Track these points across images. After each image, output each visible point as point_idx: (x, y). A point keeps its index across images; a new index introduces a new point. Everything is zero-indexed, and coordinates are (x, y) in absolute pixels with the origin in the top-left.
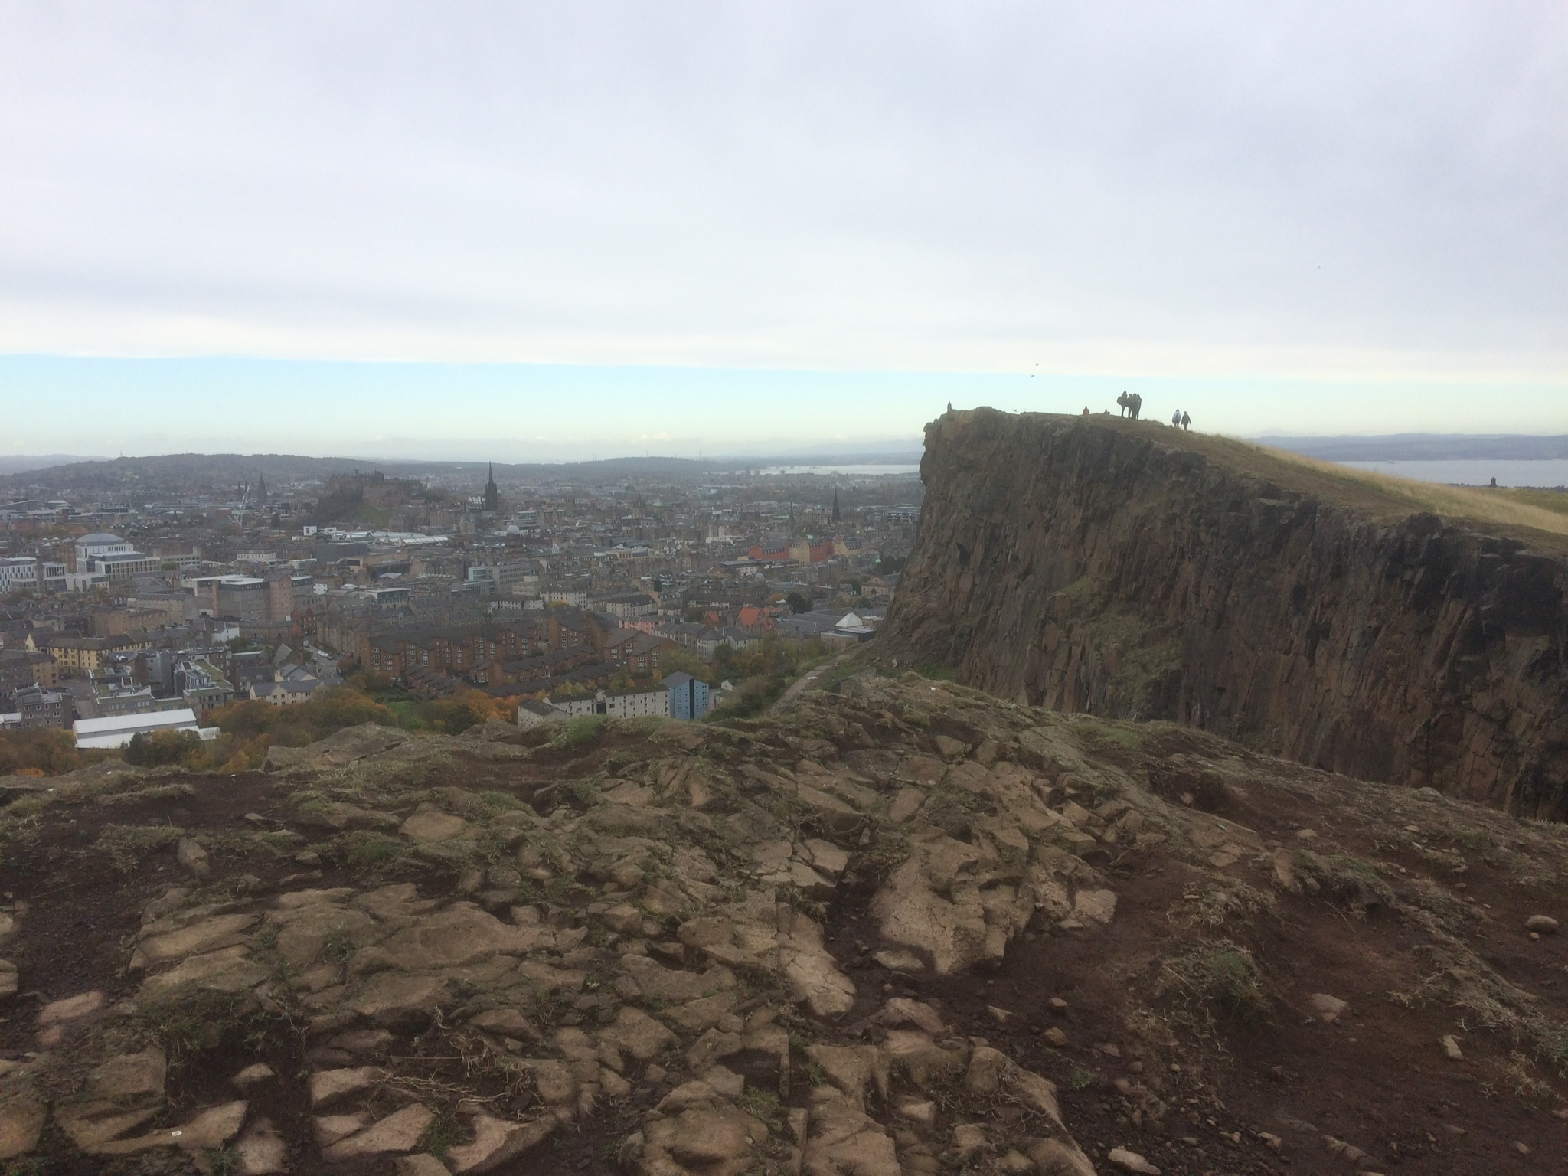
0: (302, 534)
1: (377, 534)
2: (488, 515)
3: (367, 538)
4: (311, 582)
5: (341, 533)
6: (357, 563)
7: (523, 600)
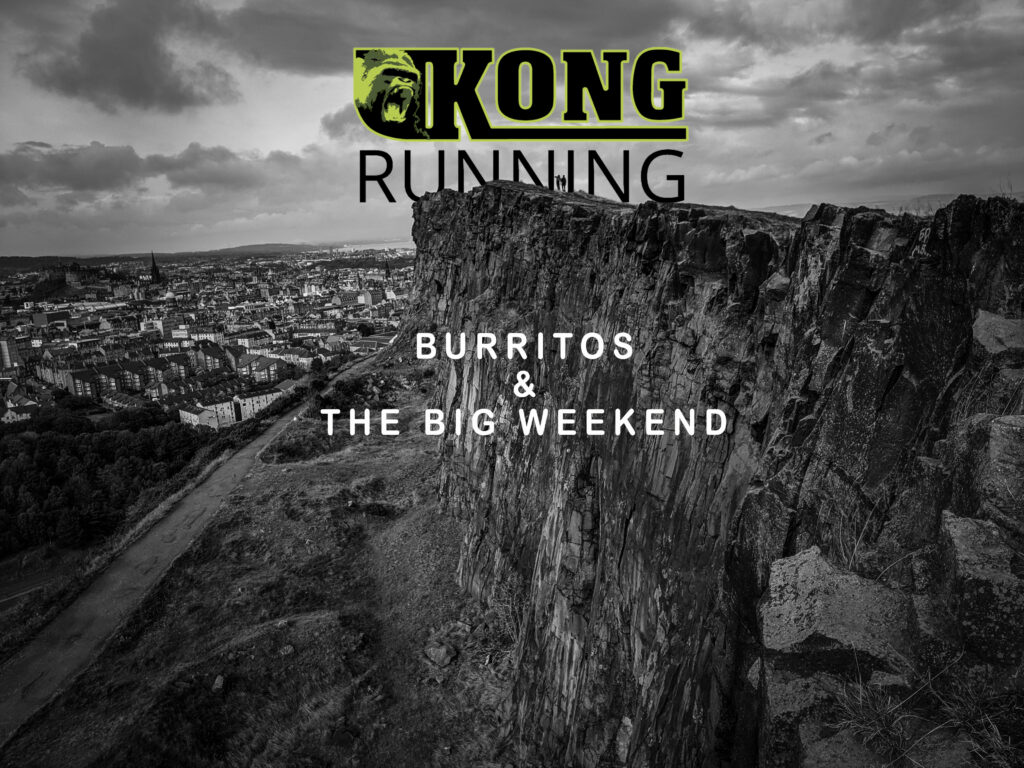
0: (23, 308)
1: (76, 304)
2: (153, 287)
3: (69, 308)
4: (30, 339)
5: (50, 306)
6: (62, 325)
7: (180, 341)
